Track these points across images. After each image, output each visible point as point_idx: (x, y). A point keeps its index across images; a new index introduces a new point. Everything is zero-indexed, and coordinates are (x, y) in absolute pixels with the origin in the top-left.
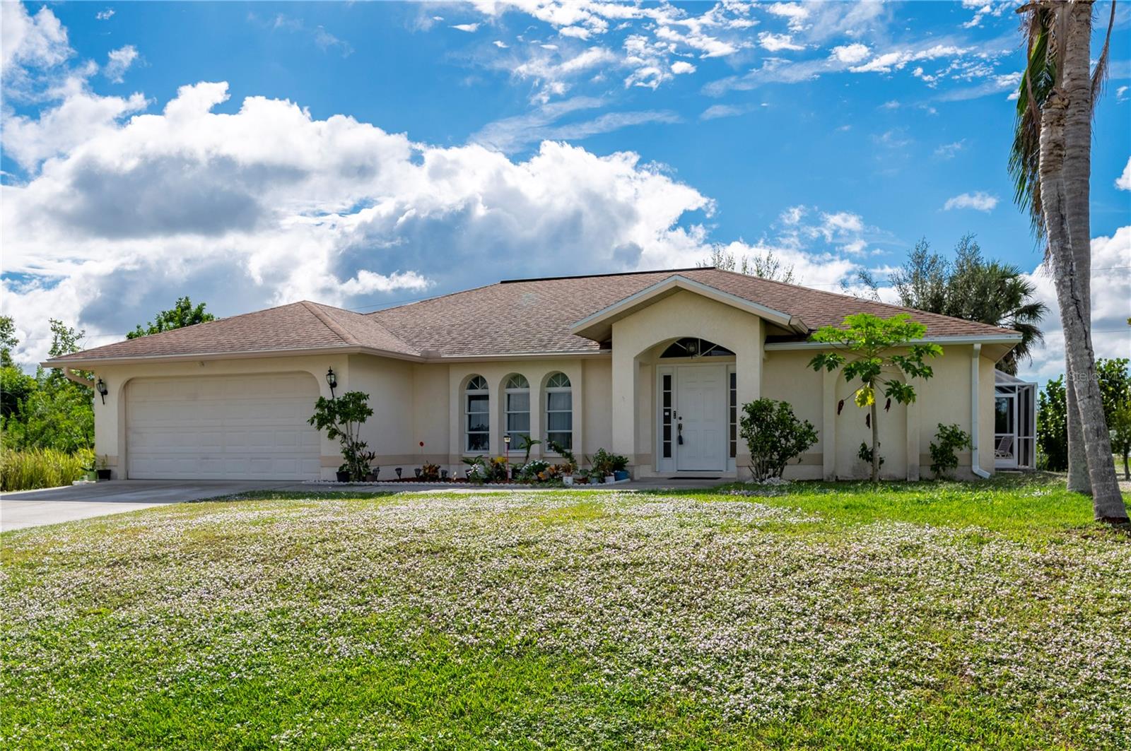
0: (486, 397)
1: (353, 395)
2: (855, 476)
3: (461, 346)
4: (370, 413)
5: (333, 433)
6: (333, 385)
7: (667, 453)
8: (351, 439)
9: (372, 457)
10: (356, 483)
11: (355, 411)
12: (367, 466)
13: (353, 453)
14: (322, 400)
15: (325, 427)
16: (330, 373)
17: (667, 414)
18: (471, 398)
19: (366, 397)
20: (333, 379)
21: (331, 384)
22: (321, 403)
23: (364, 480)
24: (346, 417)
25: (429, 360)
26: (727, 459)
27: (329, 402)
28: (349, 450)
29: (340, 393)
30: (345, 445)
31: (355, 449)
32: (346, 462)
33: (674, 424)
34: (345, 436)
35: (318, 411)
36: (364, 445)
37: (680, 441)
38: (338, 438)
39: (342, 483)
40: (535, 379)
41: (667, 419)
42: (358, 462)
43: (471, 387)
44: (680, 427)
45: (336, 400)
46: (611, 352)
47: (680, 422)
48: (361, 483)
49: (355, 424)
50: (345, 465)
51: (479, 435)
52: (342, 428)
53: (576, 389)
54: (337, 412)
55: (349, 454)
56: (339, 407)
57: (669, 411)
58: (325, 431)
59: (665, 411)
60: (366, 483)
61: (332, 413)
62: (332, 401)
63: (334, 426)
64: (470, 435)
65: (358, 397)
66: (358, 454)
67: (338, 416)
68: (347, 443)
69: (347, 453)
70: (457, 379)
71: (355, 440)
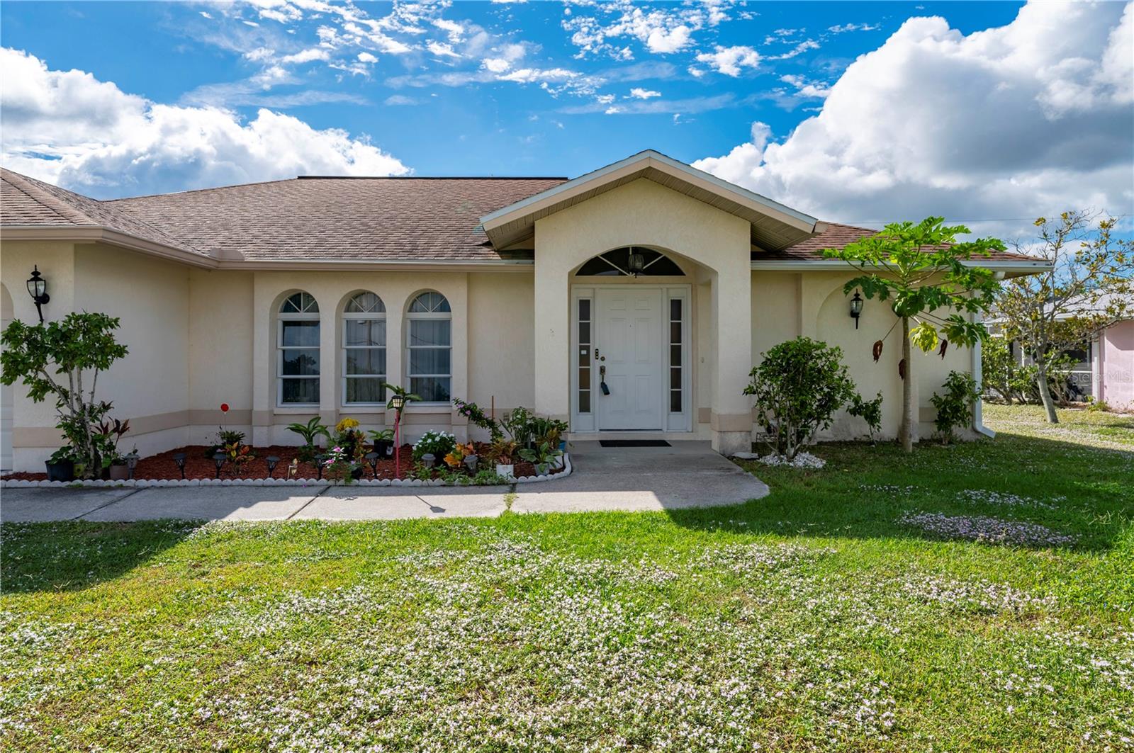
0: (316, 324)
1: (86, 318)
2: (836, 436)
3: (271, 247)
4: (120, 352)
5: (41, 389)
6: (42, 300)
7: (585, 406)
8: (79, 399)
9: (121, 429)
10: (89, 482)
11: (88, 348)
12: (111, 447)
13: (83, 426)
14: (16, 327)
15: (21, 378)
16: (36, 277)
17: (584, 352)
18: (286, 324)
19: (113, 323)
20: (41, 288)
21: (36, 298)
22: (14, 332)
23: (106, 476)
24: (69, 359)
25: (221, 265)
26: (668, 414)
27: (31, 330)
28: (74, 420)
29: (57, 313)
30: (66, 411)
31: (87, 418)
32: (66, 442)
33: (595, 366)
34: (65, 394)
35: (7, 347)
36: (106, 407)
37: (605, 390)
38: (51, 398)
39: (57, 483)
40: (395, 299)
41: (584, 360)
42: (94, 443)
43: (287, 308)
44: (602, 370)
45: (46, 326)
46: (533, 263)
47: (602, 363)
48: (100, 482)
49: (88, 373)
50: (65, 449)
51: (298, 380)
52: (62, 380)
53: (458, 317)
54: (50, 350)
55: (75, 428)
56: (55, 341)
57: (588, 348)
58: (21, 387)
59: (581, 348)
60: (111, 483)
61: (38, 350)
62: (39, 329)
63: (41, 376)
64: (285, 381)
65: (94, 324)
66: (93, 426)
67: (50, 358)
68: (71, 407)
69: (68, 427)
70: (267, 296)
71: (86, 399)
